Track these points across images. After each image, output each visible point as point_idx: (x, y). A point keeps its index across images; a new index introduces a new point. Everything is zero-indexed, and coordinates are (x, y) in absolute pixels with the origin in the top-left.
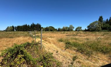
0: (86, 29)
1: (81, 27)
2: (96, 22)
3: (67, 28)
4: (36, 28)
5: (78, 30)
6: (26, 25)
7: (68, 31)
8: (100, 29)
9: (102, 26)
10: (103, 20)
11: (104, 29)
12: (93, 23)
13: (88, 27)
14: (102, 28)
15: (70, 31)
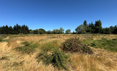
0: (74, 32)
1: (70, 30)
2: (81, 25)
3: (57, 30)
4: (22, 30)
5: (68, 32)
6: (7, 26)
7: (58, 33)
8: (85, 31)
9: (86, 29)
10: (87, 24)
11: (88, 31)
12: (80, 26)
13: (76, 30)
14: (86, 30)
15: (60, 34)
